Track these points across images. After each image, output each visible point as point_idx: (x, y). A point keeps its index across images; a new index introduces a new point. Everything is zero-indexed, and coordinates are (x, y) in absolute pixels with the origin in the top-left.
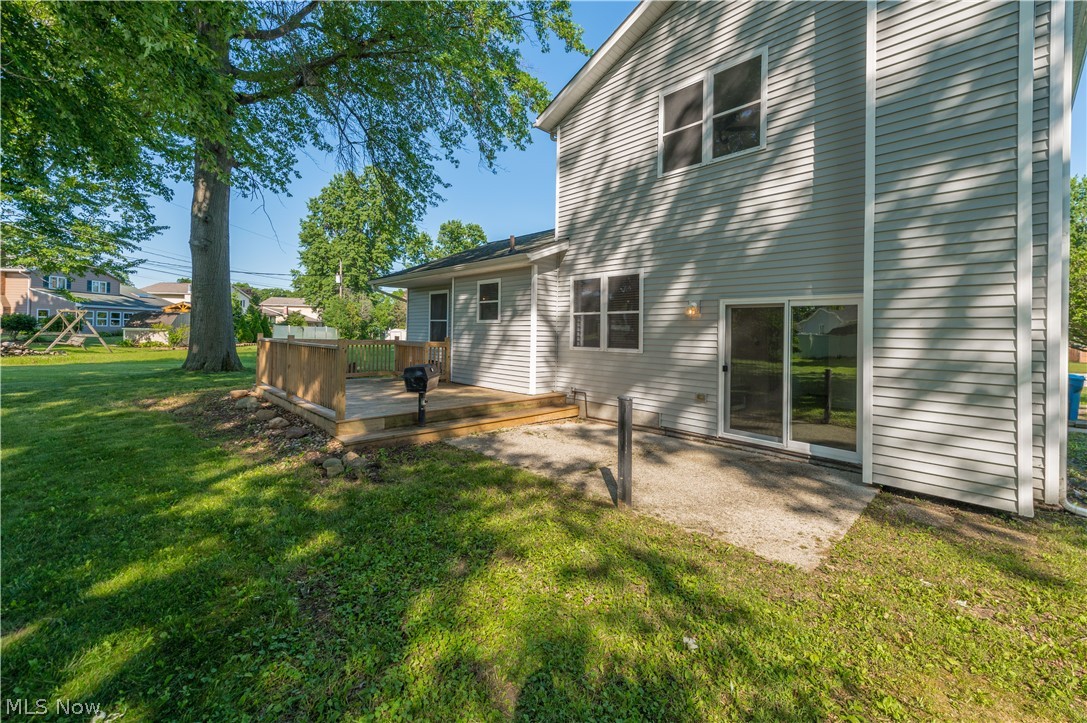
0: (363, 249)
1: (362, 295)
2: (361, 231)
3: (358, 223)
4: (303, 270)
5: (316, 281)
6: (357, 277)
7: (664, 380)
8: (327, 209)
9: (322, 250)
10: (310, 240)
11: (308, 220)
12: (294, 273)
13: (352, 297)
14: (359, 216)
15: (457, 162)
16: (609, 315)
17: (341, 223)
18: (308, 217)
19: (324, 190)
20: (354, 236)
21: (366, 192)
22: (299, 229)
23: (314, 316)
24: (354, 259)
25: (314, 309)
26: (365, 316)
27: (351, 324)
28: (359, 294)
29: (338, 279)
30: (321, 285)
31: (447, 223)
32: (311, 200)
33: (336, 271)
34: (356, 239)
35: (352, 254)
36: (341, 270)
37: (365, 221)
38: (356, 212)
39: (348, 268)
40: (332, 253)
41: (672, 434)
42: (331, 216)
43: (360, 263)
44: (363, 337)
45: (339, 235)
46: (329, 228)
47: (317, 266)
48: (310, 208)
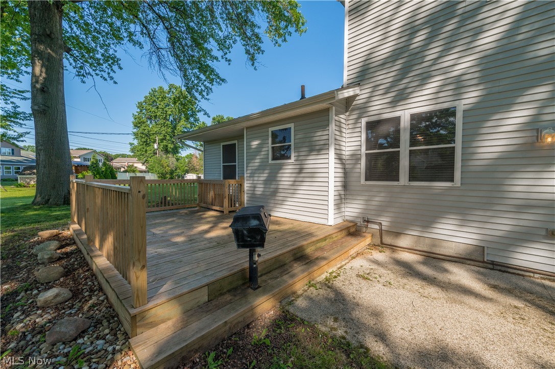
0: (169, 130)
1: (170, 155)
2: (168, 120)
3: (166, 116)
4: (136, 142)
5: (144, 148)
6: (167, 146)
7: (488, 213)
8: (148, 108)
9: (146, 131)
10: (139, 125)
11: (137, 114)
12: (131, 144)
13: (165, 156)
14: (166, 111)
15: (229, 60)
16: (410, 151)
17: (156, 115)
18: (137, 112)
19: (146, 97)
20: (164, 123)
21: (170, 98)
22: (133, 119)
23: (144, 168)
24: (165, 136)
25: (143, 164)
26: (173, 167)
27: (164, 171)
28: (168, 155)
29: (156, 146)
30: (146, 150)
31: (216, 116)
32: (139, 103)
33: (154, 142)
34: (165, 125)
35: (164, 132)
36: (157, 142)
37: (170, 115)
38: (165, 109)
39: (162, 140)
40: (152, 132)
41: (503, 269)
42: (150, 112)
43: (168, 137)
44: (171, 178)
45: (156, 122)
46: (150, 118)
47: (143, 140)
48: (138, 107)
